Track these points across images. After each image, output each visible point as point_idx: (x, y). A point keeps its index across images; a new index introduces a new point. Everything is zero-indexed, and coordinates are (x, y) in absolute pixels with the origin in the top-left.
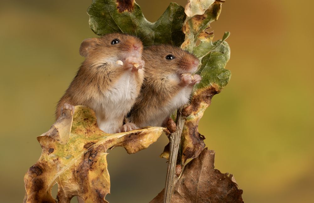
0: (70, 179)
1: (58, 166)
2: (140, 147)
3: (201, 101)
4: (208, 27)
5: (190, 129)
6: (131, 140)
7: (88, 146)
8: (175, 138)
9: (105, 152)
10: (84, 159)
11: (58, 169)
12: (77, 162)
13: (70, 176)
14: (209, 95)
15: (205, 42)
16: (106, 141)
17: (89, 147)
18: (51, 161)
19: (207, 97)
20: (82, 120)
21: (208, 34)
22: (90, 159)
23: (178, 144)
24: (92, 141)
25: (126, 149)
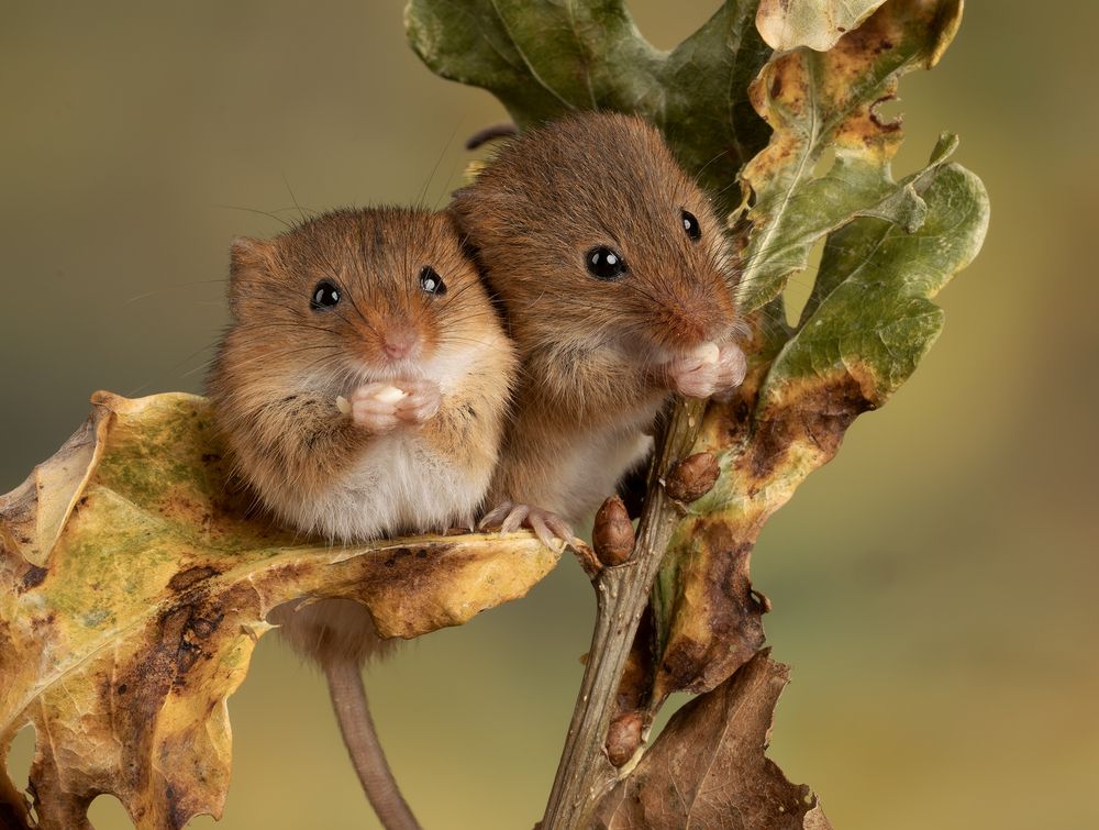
0: (87, 718)
1: (45, 652)
2: (437, 614)
3: (792, 436)
4: (885, 94)
5: (714, 556)
6: (398, 577)
7: (186, 581)
8: (621, 590)
9: (260, 620)
10: (161, 635)
11: (44, 667)
12: (122, 646)
13: (87, 703)
14: (833, 412)
15: (857, 162)
16: (271, 571)
17: (186, 588)
18: (25, 622)
19: (825, 420)
20: (193, 457)
21: (878, 124)
22: (187, 638)
23: (631, 620)
24: (213, 561)
25: (370, 612)
